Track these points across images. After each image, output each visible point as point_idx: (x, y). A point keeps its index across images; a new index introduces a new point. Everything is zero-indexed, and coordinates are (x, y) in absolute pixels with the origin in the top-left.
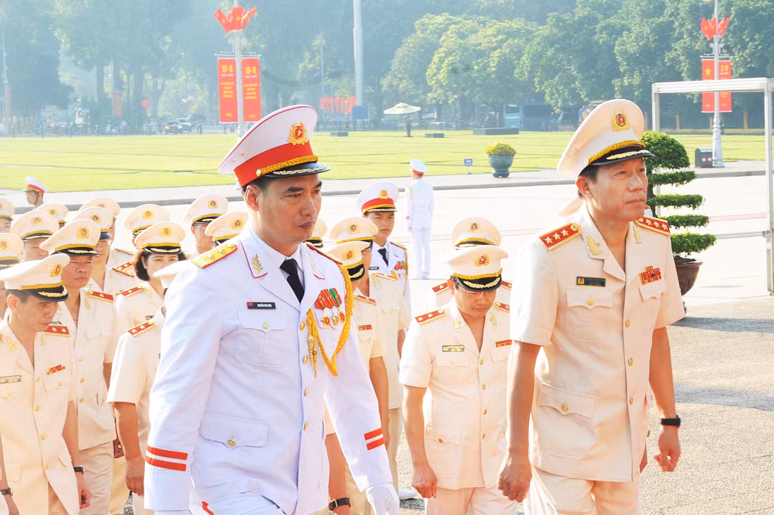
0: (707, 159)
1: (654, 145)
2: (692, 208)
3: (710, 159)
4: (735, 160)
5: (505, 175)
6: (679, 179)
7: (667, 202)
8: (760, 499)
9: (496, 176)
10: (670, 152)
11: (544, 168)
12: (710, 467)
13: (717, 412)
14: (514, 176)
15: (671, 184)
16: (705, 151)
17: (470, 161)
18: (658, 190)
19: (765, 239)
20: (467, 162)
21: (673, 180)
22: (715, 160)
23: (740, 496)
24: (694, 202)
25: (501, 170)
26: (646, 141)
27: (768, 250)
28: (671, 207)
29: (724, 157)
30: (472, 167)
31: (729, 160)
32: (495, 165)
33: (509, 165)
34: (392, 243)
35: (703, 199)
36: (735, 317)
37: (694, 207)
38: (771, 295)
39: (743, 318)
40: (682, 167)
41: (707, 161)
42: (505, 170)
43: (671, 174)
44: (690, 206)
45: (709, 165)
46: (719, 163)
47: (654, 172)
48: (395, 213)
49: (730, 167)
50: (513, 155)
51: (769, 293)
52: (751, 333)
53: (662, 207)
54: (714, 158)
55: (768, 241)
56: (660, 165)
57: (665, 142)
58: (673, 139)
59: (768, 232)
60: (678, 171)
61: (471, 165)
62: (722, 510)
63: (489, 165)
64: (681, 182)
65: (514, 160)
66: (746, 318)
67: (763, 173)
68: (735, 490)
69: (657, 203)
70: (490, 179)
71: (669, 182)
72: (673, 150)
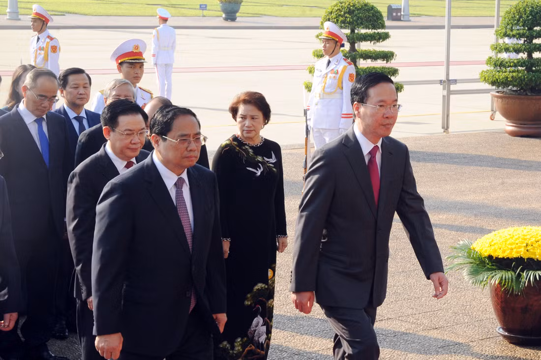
0: (397, 13)
1: (358, 10)
2: (385, 62)
3: (399, 14)
4: (419, 15)
5: (233, 19)
6: (377, 38)
7: (367, 56)
8: (431, 303)
9: (226, 19)
10: (370, 16)
11: (265, 15)
12: (392, 274)
13: (399, 229)
14: (240, 20)
15: (369, 42)
16: (396, 7)
17: (205, 6)
18: (359, 46)
19: (442, 86)
20: (202, 6)
21: (372, 38)
22: (403, 15)
23: (415, 300)
24: (387, 57)
25: (230, 14)
26: (351, 6)
27: (443, 96)
28: (369, 61)
29: (410, 12)
30: (207, 11)
31: (414, 15)
32: (225, 11)
33: (237, 11)
34: (140, 88)
35: (395, 55)
36: (416, 150)
37: (387, 61)
38: (444, 132)
39: (421, 150)
40: (379, 28)
41: (397, 15)
42: (233, 14)
43: (370, 34)
44: (384, 60)
45: (398, 19)
46: (406, 18)
47: (356, 31)
48: (144, 63)
49: (415, 21)
50: (240, 3)
51: (443, 130)
52: (428, 164)
53: (362, 60)
54: (402, 13)
55: (444, 89)
56: (362, 26)
57: (366, 8)
58: (373, 6)
59: (444, 81)
60: (376, 31)
61: (206, 10)
62: (401, 311)
63: (220, 10)
64: (378, 40)
65: (241, 7)
66: (424, 150)
67: (443, 27)
68: (412, 294)
69: (358, 56)
70: (220, 22)
71: (369, 40)
72: (373, 14)
